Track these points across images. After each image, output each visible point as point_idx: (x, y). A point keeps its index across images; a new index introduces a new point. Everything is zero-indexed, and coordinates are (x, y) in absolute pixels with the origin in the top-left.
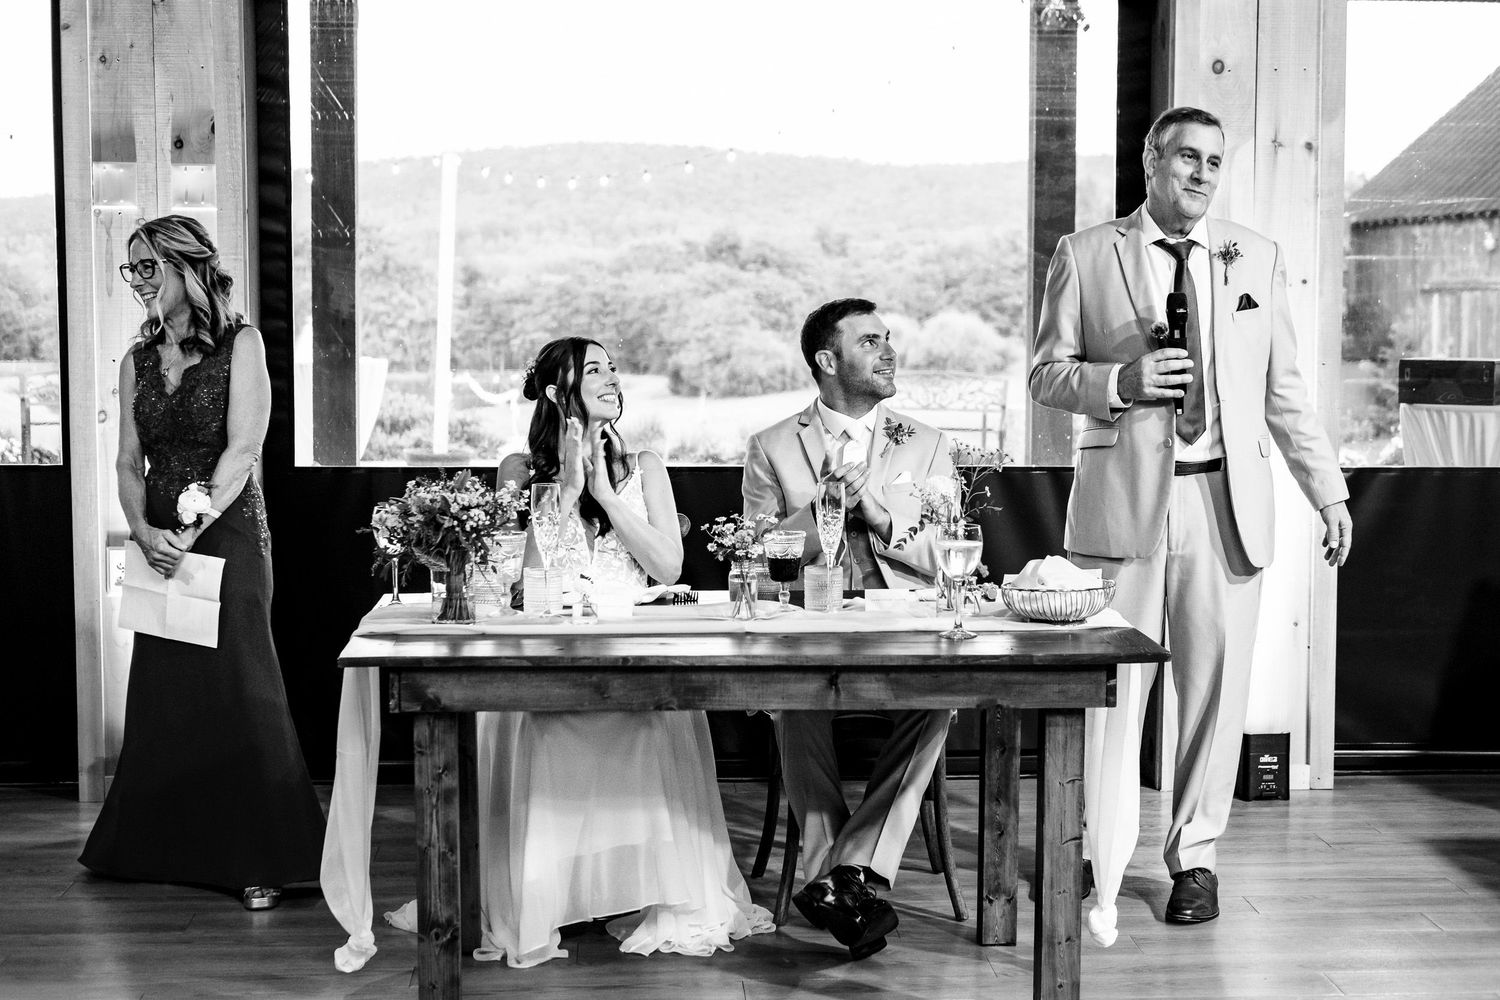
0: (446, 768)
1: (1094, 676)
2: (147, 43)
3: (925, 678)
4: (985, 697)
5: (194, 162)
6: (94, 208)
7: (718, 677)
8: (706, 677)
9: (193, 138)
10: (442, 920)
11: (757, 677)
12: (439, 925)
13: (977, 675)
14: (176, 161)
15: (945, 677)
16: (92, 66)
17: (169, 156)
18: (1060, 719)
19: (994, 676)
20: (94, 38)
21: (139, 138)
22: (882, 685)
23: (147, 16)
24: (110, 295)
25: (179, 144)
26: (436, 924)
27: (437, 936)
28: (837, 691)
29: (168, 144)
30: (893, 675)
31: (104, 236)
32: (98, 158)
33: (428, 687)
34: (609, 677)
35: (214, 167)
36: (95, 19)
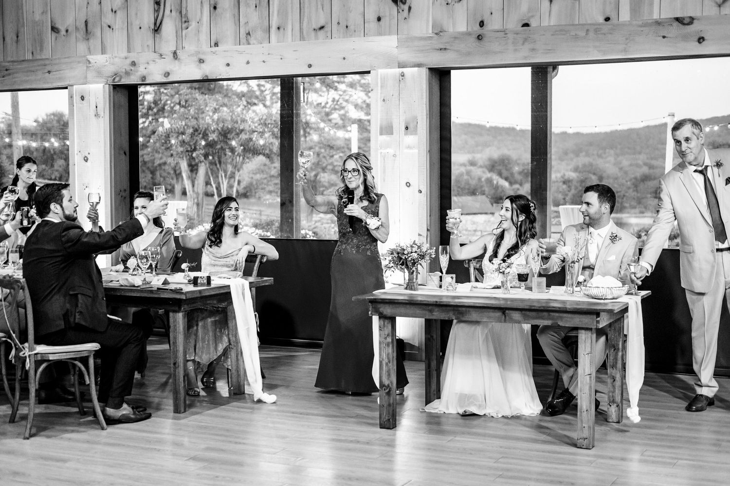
0: (388, 335)
1: (592, 316)
2: (397, 94)
3: (534, 314)
4: (553, 321)
5: (411, 135)
6: (379, 151)
7: (468, 309)
8: (464, 309)
9: (411, 127)
10: (386, 385)
11: (480, 310)
12: (385, 386)
13: (552, 314)
14: (406, 134)
15: (541, 314)
16: (380, 103)
17: (403, 132)
18: (583, 331)
19: (557, 314)
20: (381, 93)
21: (394, 127)
22: (520, 315)
23: (397, 85)
24: (384, 181)
25: (407, 128)
26: (384, 386)
27: (385, 390)
28: (505, 317)
29: (403, 128)
30: (523, 312)
31: (383, 161)
32: (381, 134)
33: (380, 308)
34: (434, 307)
35: (417, 136)
36: (382, 87)
